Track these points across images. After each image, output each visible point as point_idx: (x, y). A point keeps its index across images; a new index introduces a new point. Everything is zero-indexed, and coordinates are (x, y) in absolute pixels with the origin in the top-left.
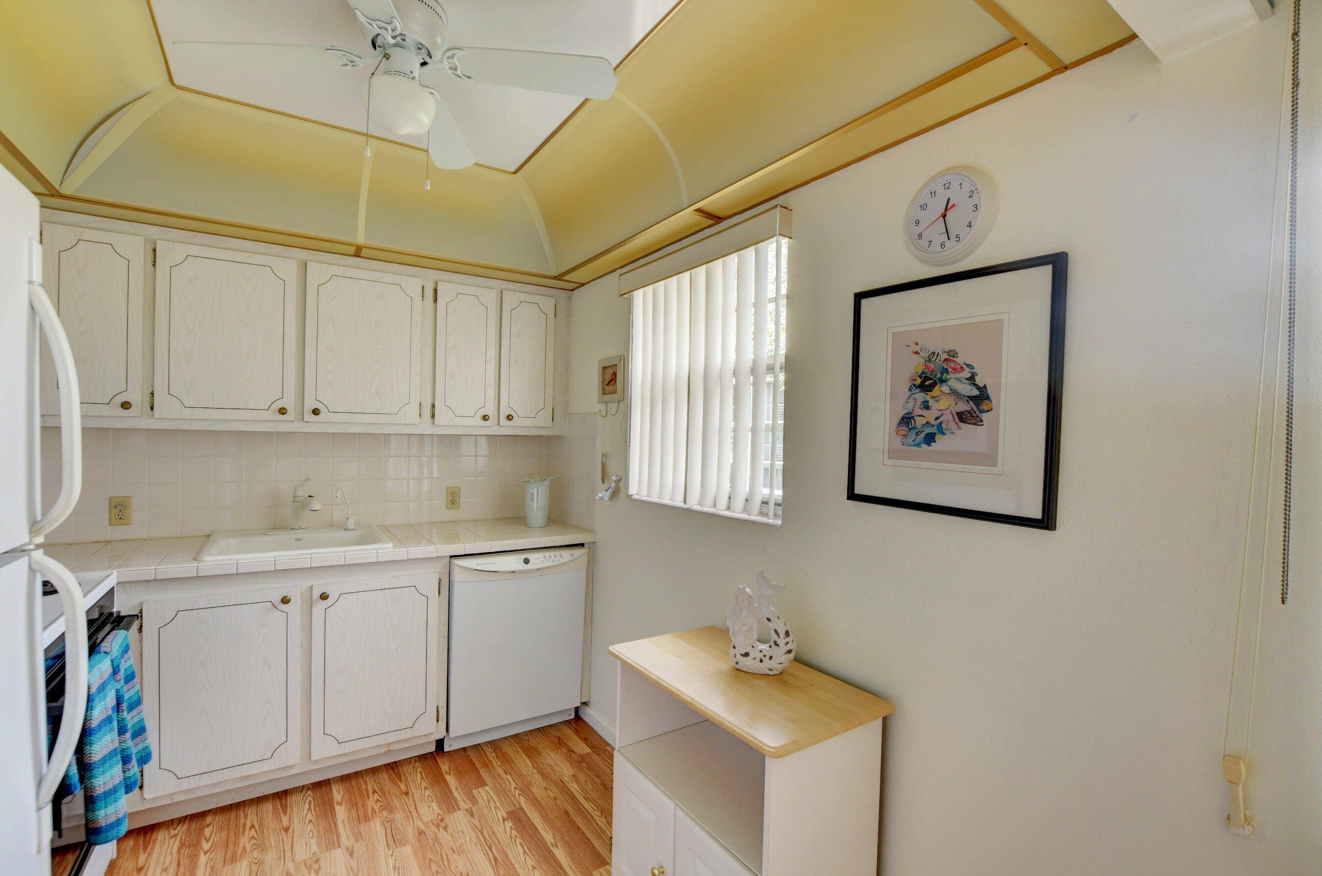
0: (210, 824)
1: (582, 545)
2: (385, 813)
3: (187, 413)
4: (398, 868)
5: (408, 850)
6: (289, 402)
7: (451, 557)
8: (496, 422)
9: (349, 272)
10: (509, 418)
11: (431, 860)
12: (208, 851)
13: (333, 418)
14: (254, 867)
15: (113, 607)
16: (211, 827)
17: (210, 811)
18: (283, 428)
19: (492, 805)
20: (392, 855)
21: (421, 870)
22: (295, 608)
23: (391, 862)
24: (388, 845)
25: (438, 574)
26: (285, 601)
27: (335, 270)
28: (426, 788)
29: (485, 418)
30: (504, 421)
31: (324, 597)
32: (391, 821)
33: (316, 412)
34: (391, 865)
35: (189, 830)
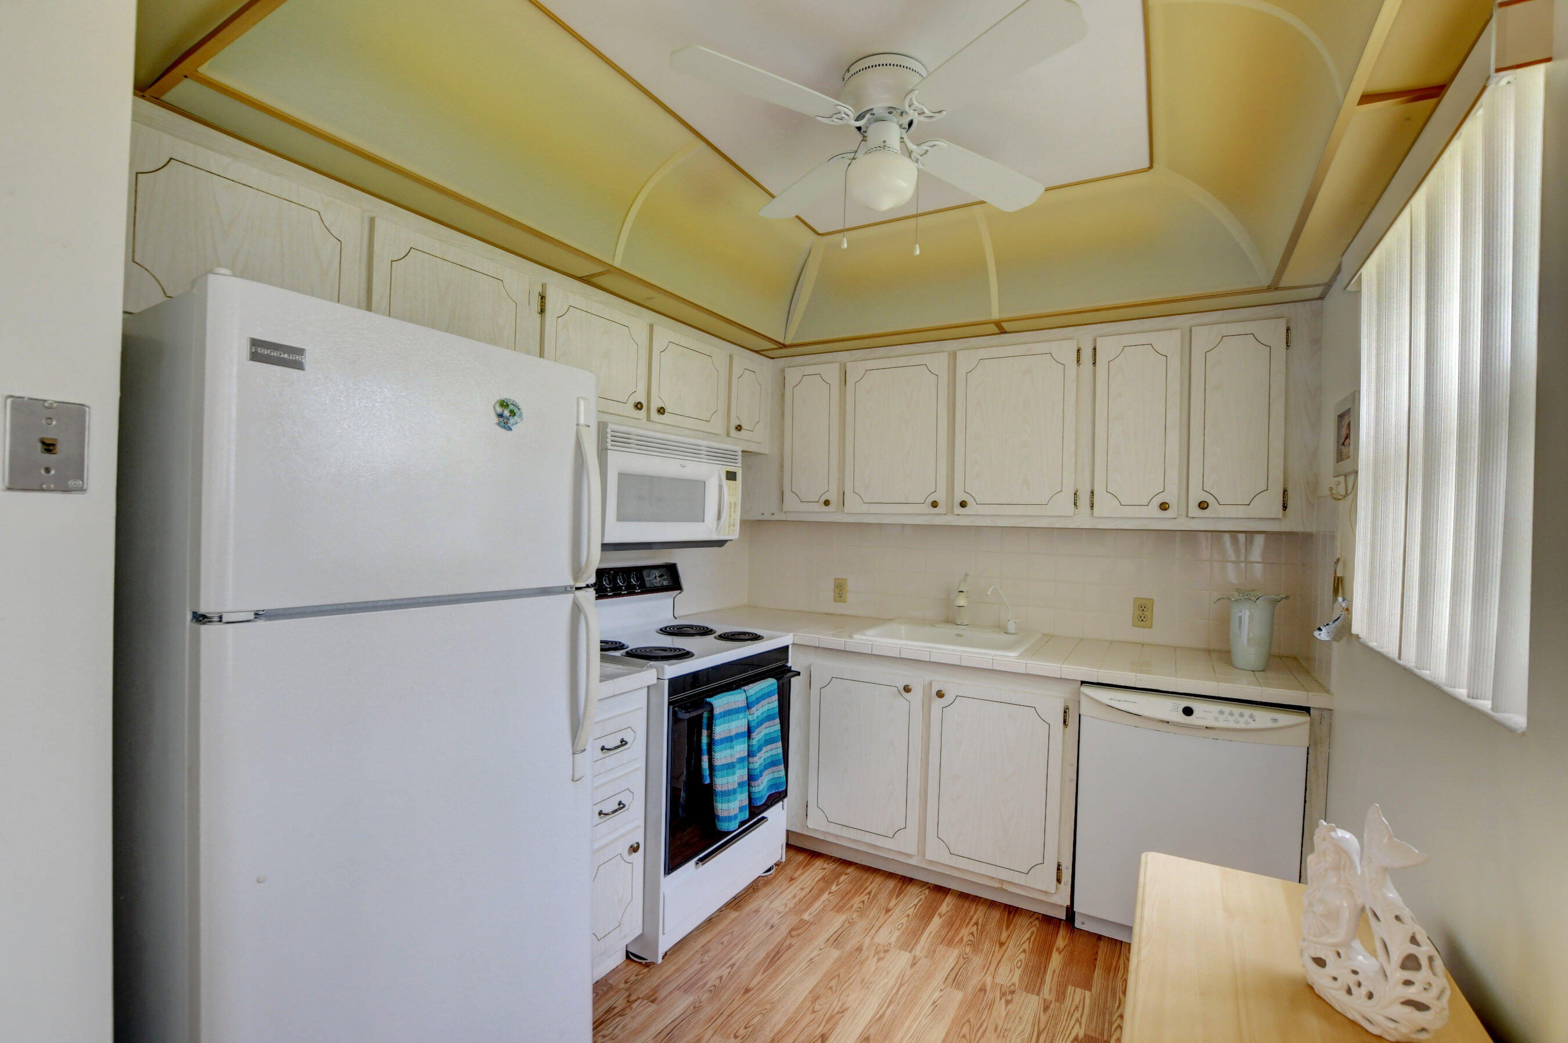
0: (848, 874)
1: (1307, 710)
2: (968, 949)
3: (866, 508)
4: (936, 1006)
5: (958, 996)
6: (941, 497)
7: (1083, 682)
8: (1184, 513)
9: (994, 352)
10: (1203, 505)
11: (969, 1021)
12: (832, 893)
13: (981, 510)
14: (847, 925)
15: (787, 662)
16: (847, 876)
17: (856, 864)
18: (938, 521)
19: (1077, 1015)
20: (941, 990)
21: (953, 1022)
22: (916, 696)
23: (937, 995)
24: (946, 979)
25: (1063, 700)
26: (907, 689)
27: (982, 353)
28: (1024, 951)
29: (1164, 507)
30: (1195, 511)
31: (940, 694)
32: (967, 960)
33: (963, 504)
34: (934, 998)
35: (834, 870)
